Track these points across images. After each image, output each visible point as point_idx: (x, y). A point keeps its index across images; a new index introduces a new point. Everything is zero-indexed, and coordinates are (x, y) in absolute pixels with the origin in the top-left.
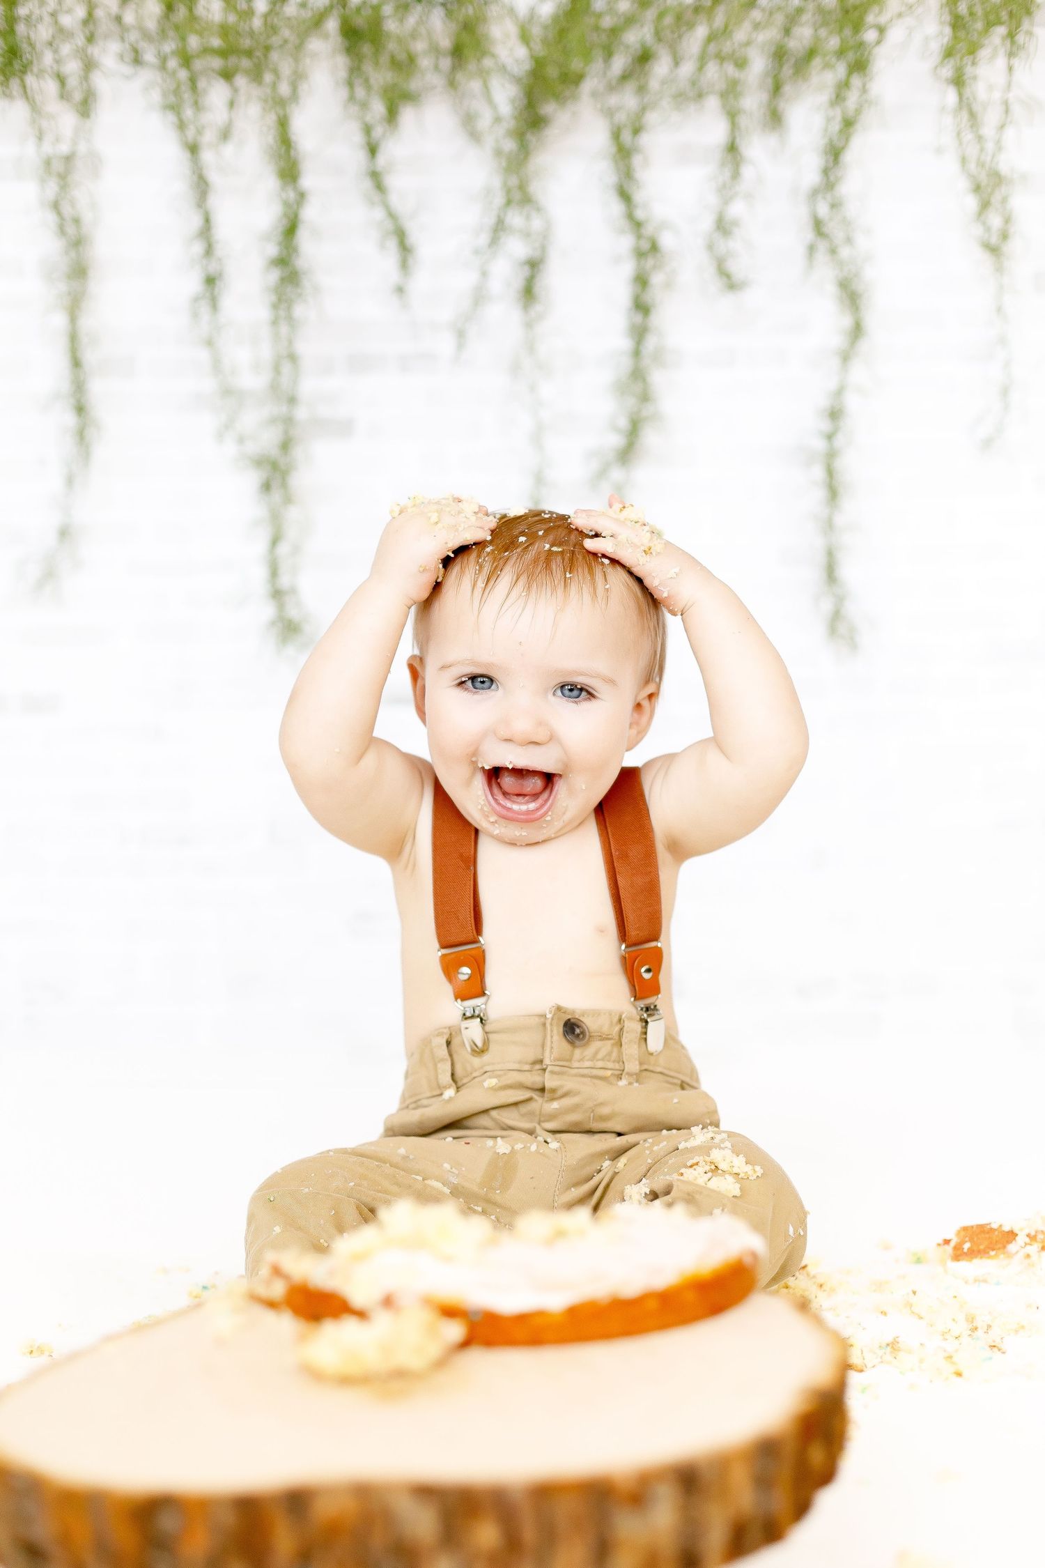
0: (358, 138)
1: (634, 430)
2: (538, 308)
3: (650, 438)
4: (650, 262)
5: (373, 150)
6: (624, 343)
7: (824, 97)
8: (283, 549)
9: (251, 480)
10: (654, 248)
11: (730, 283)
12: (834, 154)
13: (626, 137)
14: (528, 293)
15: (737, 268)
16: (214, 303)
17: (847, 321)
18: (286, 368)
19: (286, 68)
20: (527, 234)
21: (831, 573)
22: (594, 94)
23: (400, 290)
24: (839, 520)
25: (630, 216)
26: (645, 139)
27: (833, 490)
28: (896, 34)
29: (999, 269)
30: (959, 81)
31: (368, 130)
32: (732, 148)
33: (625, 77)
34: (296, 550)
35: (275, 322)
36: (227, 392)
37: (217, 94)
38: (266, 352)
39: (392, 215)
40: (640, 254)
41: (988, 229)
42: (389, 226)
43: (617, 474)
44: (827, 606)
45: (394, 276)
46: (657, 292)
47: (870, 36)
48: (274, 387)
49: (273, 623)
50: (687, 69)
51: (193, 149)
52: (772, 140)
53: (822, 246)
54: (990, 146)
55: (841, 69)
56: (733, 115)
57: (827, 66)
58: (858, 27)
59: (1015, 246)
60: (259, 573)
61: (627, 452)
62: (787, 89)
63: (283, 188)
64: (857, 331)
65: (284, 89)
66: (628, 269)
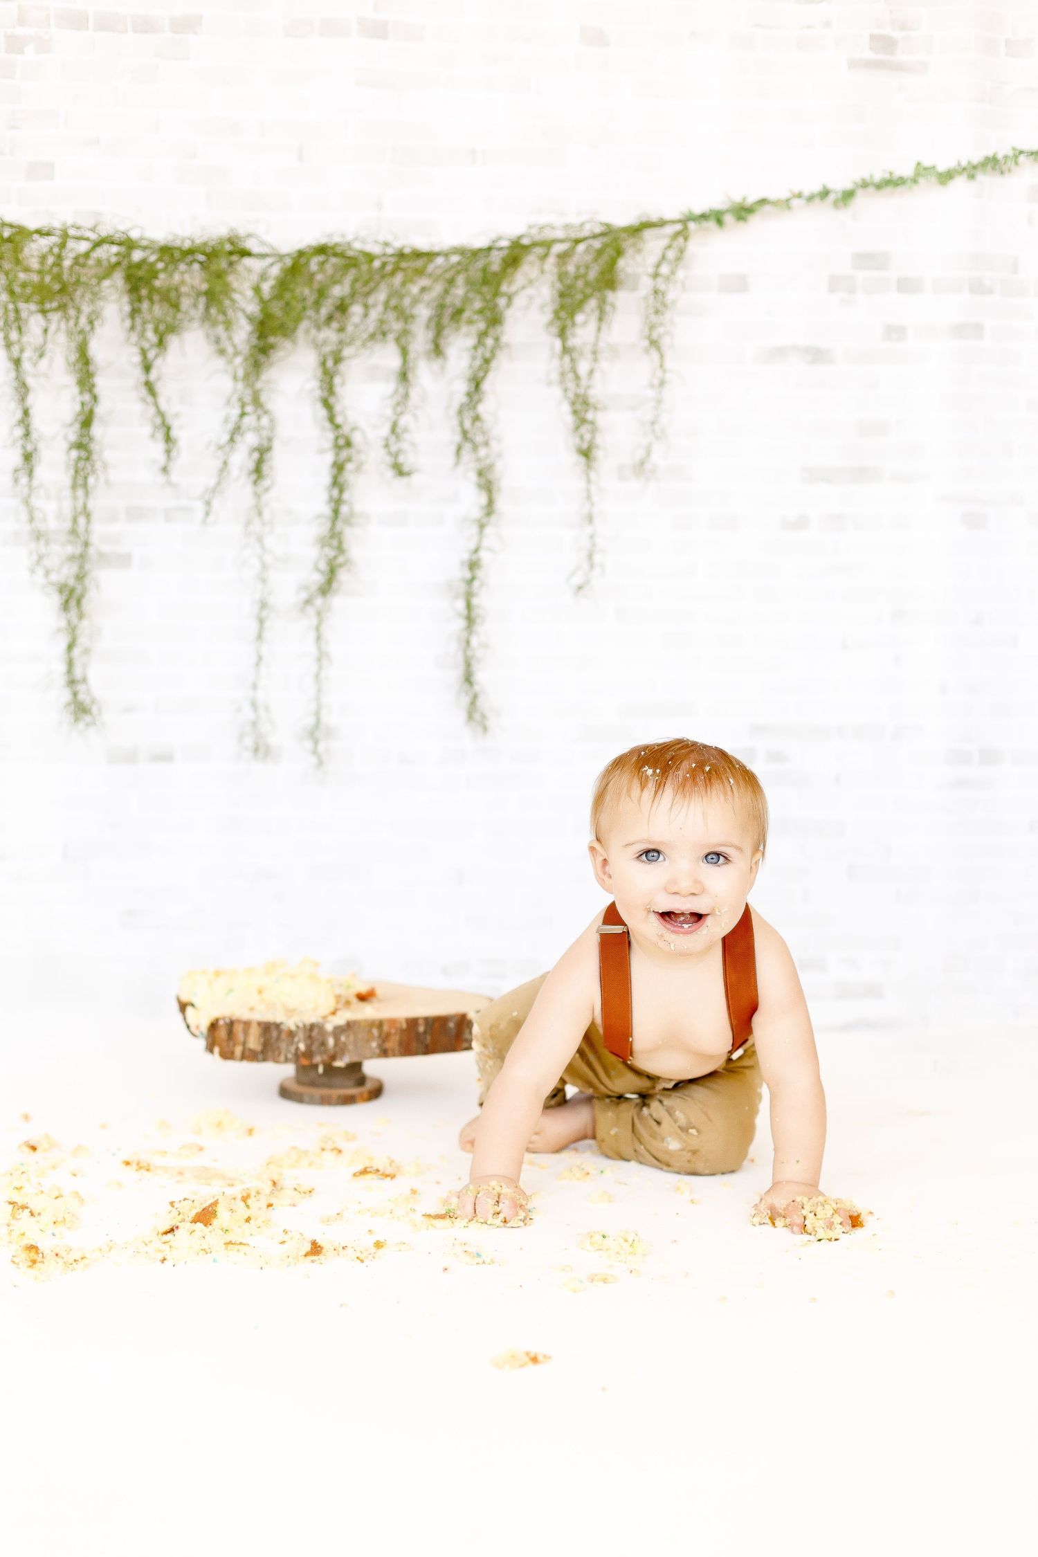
0: (137, 359)
1: (332, 572)
2: (266, 483)
3: (343, 576)
4: (344, 454)
5: (147, 368)
6: (326, 510)
7: (471, 341)
8: (76, 652)
9: (56, 600)
10: (348, 444)
11: (400, 471)
12: (476, 383)
13: (330, 363)
14: (258, 471)
15: (408, 460)
16: (30, 473)
17: (483, 500)
18: (82, 521)
19: (86, 309)
20: (257, 430)
21: (468, 679)
22: (307, 332)
23: (165, 470)
24: (474, 641)
25: (331, 418)
26: (342, 367)
27: (470, 620)
28: (519, 301)
29: (589, 466)
30: (562, 334)
31: (144, 353)
32: (404, 376)
33: (330, 318)
34: (87, 651)
35: (74, 487)
36: (38, 536)
37: (35, 323)
38: (67, 506)
39: (161, 414)
40: (338, 448)
41: (582, 438)
42: (158, 421)
43: (319, 601)
44: (465, 700)
45: (161, 458)
46: (349, 475)
47: (502, 302)
48: (73, 532)
49: (69, 704)
50: (374, 314)
51: (17, 362)
52: (436, 365)
53: (468, 446)
54: (584, 383)
55: (482, 326)
56: (404, 352)
57: (470, 322)
58: (496, 293)
59: (598, 454)
60: (61, 668)
61: (327, 587)
62: (446, 332)
63: (81, 393)
64: (490, 508)
65: (83, 321)
66: (329, 458)
